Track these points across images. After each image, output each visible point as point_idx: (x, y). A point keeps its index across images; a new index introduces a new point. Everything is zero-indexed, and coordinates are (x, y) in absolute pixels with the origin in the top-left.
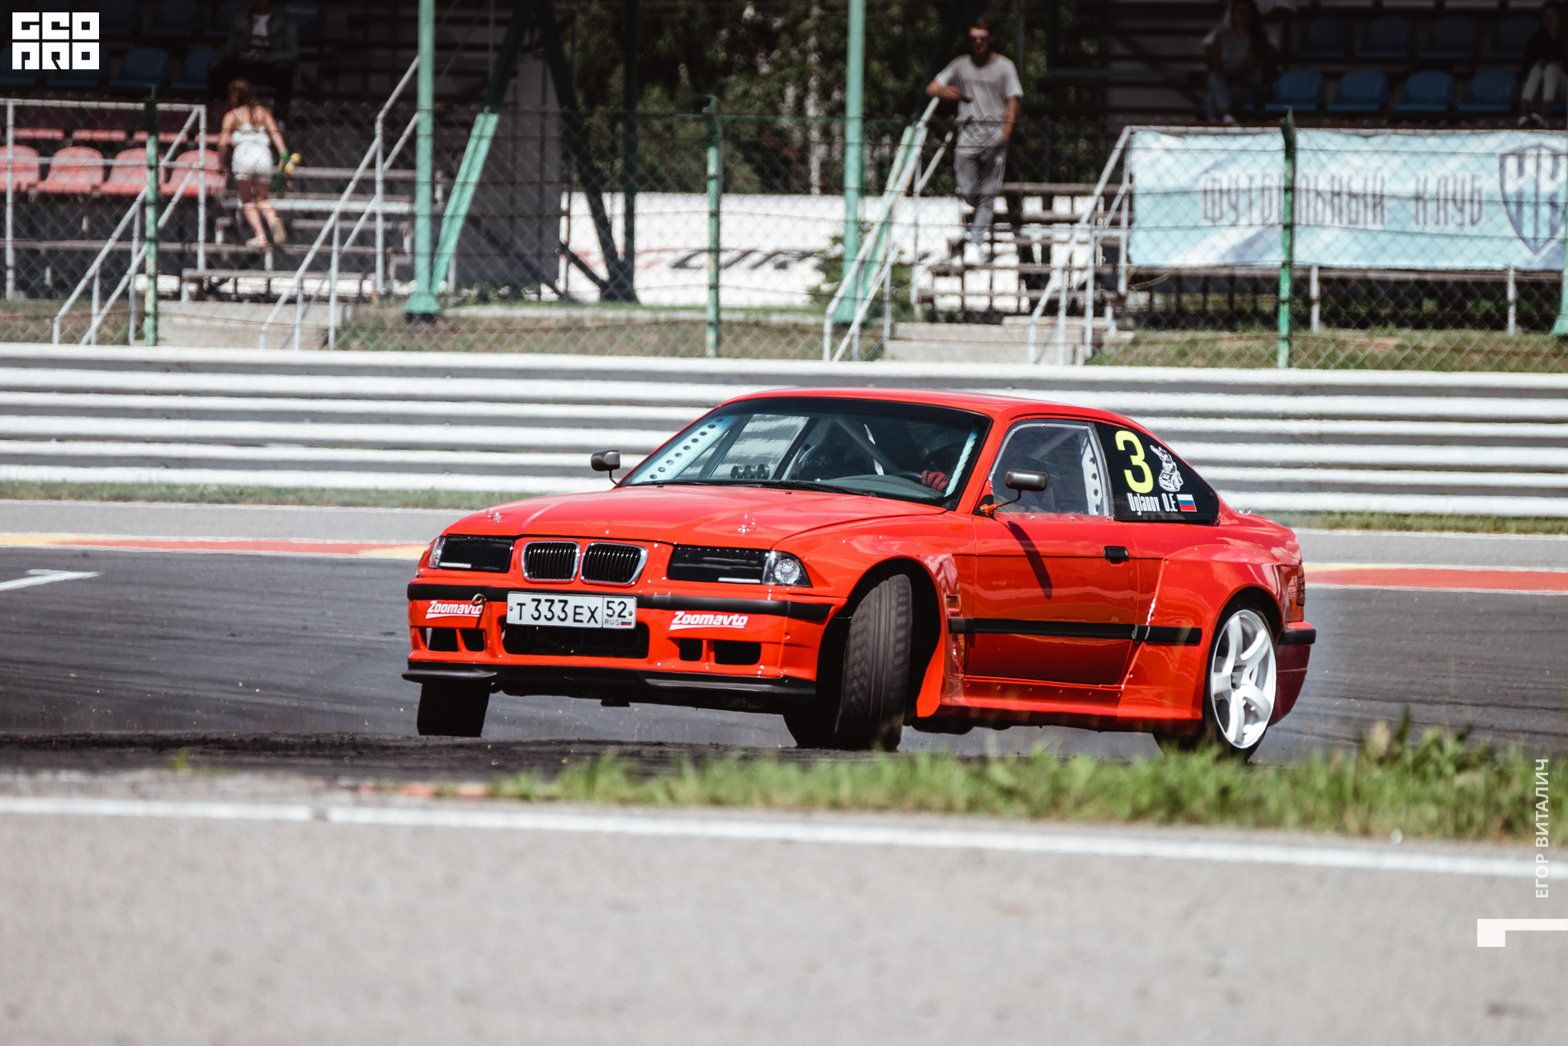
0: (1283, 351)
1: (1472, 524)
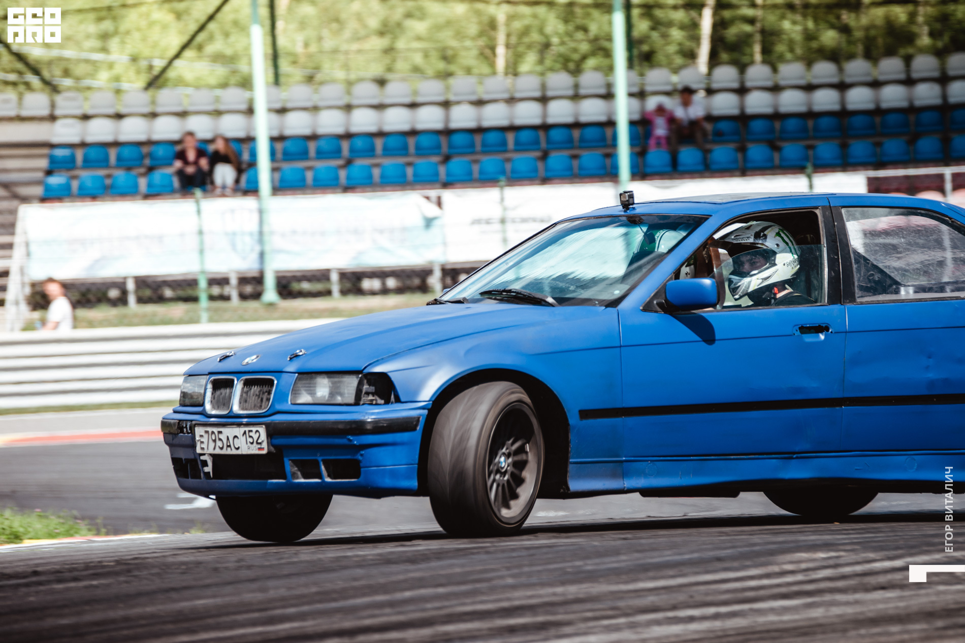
0: (205, 315)
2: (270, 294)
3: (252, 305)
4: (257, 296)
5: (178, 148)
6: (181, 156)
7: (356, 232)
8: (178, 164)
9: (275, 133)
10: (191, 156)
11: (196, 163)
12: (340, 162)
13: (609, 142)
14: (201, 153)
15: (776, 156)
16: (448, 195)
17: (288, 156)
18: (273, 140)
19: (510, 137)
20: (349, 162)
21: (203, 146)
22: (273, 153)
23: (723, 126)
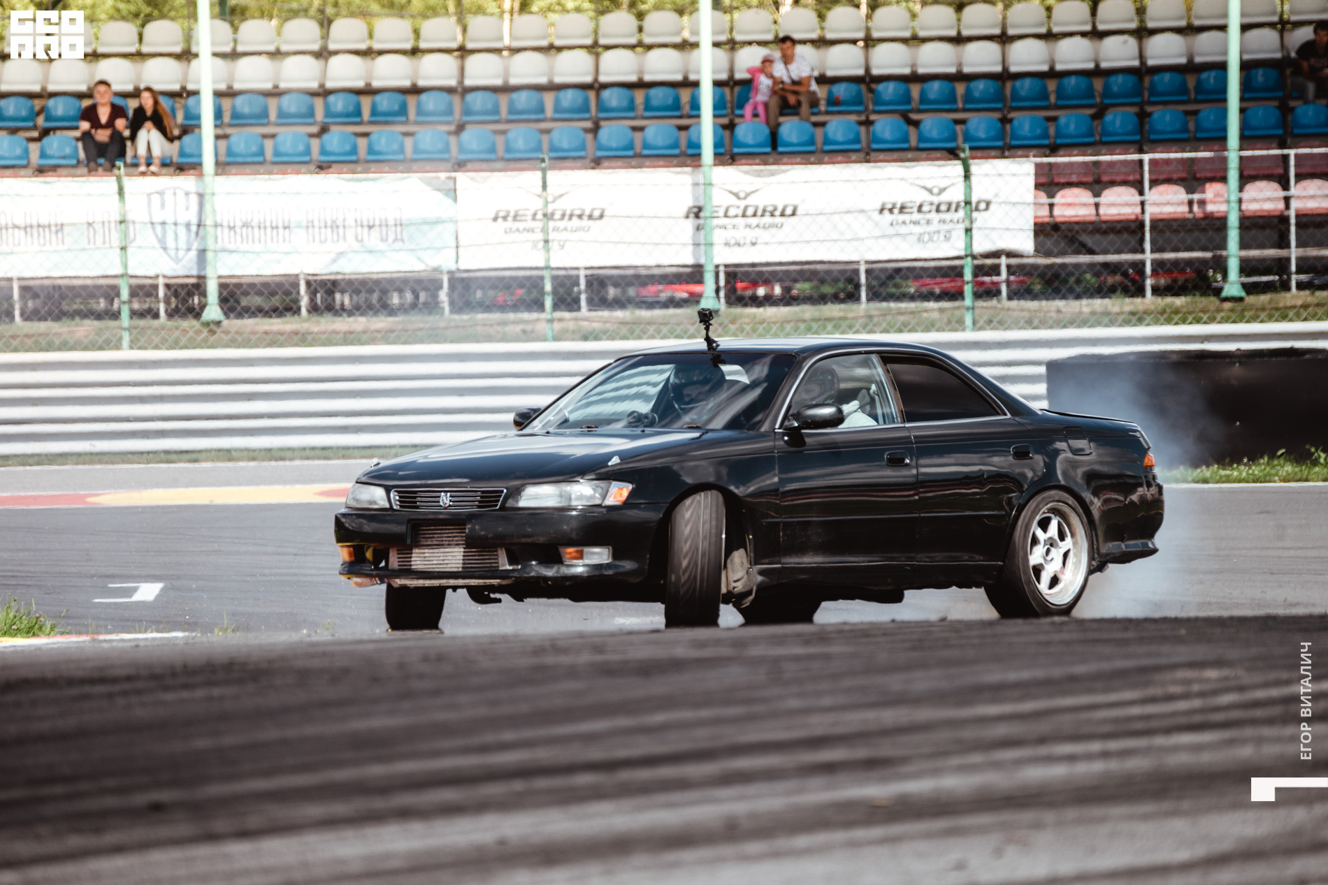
0: (126, 338)
1: (326, 453)
2: (213, 311)
3: (189, 324)
4: (196, 313)
5: (86, 103)
6: (90, 114)
7: (334, 226)
8: (85, 125)
9: (222, 87)
10: (104, 114)
11: (110, 124)
12: (315, 129)
13: (686, 109)
14: (117, 111)
15: (913, 133)
16: (463, 179)
17: (239, 119)
18: (218, 94)
19: (549, 99)
20: (324, 130)
21: (119, 101)
22: (218, 114)
23: (840, 90)
